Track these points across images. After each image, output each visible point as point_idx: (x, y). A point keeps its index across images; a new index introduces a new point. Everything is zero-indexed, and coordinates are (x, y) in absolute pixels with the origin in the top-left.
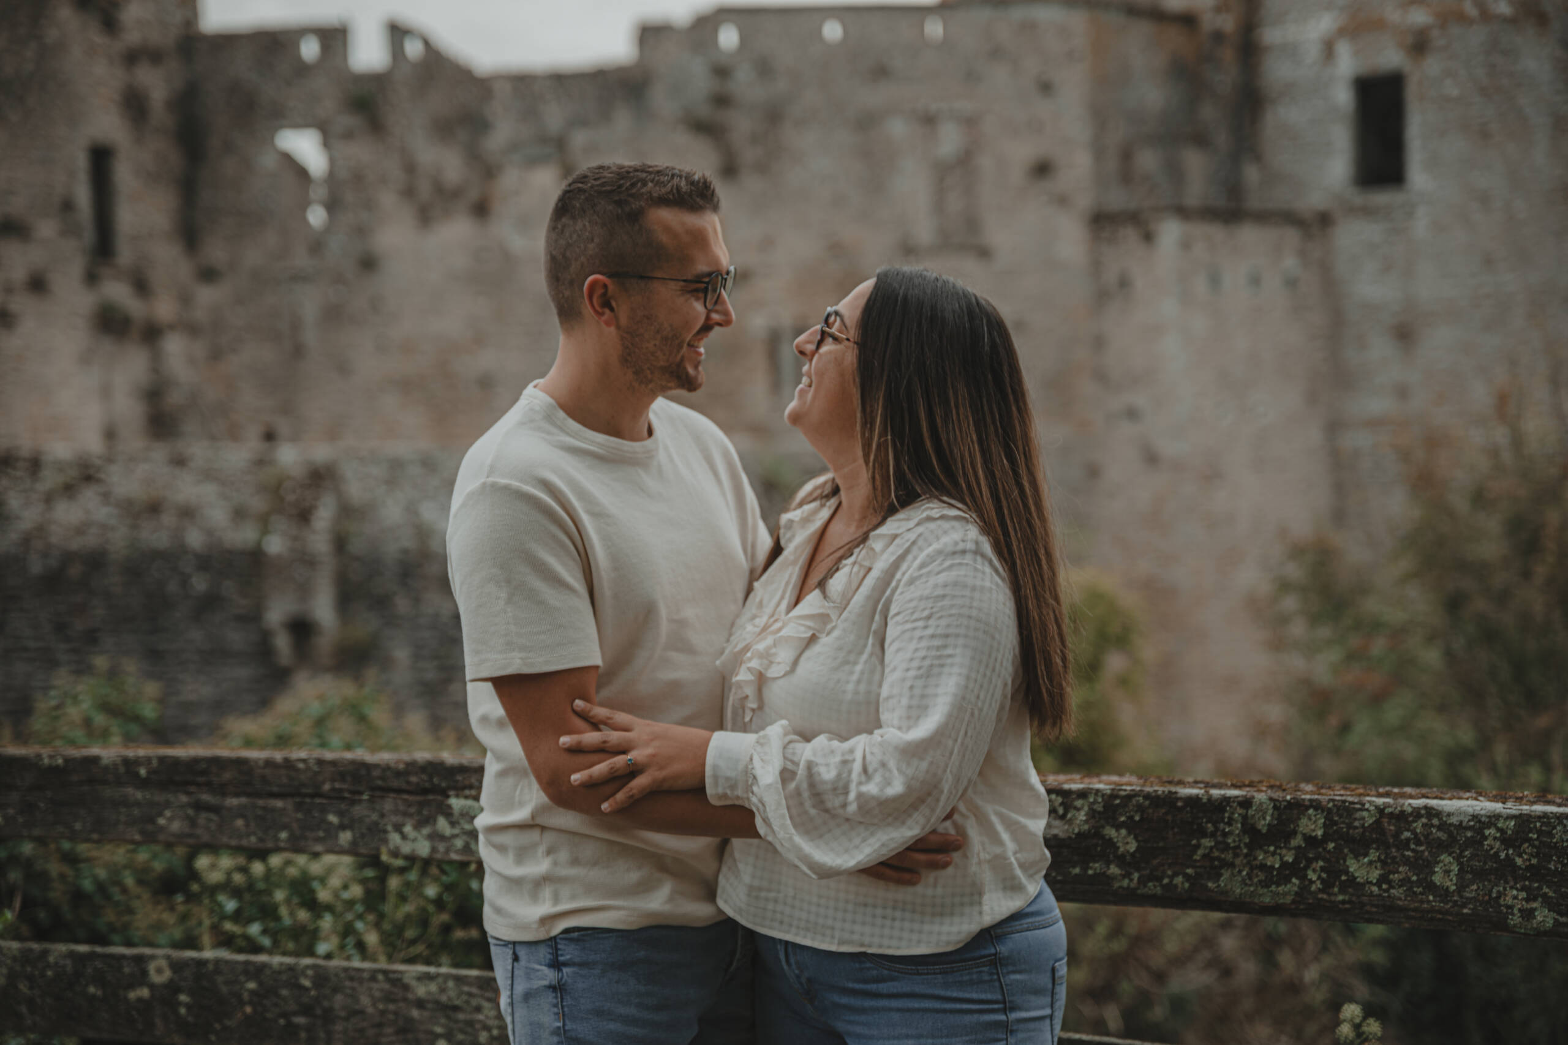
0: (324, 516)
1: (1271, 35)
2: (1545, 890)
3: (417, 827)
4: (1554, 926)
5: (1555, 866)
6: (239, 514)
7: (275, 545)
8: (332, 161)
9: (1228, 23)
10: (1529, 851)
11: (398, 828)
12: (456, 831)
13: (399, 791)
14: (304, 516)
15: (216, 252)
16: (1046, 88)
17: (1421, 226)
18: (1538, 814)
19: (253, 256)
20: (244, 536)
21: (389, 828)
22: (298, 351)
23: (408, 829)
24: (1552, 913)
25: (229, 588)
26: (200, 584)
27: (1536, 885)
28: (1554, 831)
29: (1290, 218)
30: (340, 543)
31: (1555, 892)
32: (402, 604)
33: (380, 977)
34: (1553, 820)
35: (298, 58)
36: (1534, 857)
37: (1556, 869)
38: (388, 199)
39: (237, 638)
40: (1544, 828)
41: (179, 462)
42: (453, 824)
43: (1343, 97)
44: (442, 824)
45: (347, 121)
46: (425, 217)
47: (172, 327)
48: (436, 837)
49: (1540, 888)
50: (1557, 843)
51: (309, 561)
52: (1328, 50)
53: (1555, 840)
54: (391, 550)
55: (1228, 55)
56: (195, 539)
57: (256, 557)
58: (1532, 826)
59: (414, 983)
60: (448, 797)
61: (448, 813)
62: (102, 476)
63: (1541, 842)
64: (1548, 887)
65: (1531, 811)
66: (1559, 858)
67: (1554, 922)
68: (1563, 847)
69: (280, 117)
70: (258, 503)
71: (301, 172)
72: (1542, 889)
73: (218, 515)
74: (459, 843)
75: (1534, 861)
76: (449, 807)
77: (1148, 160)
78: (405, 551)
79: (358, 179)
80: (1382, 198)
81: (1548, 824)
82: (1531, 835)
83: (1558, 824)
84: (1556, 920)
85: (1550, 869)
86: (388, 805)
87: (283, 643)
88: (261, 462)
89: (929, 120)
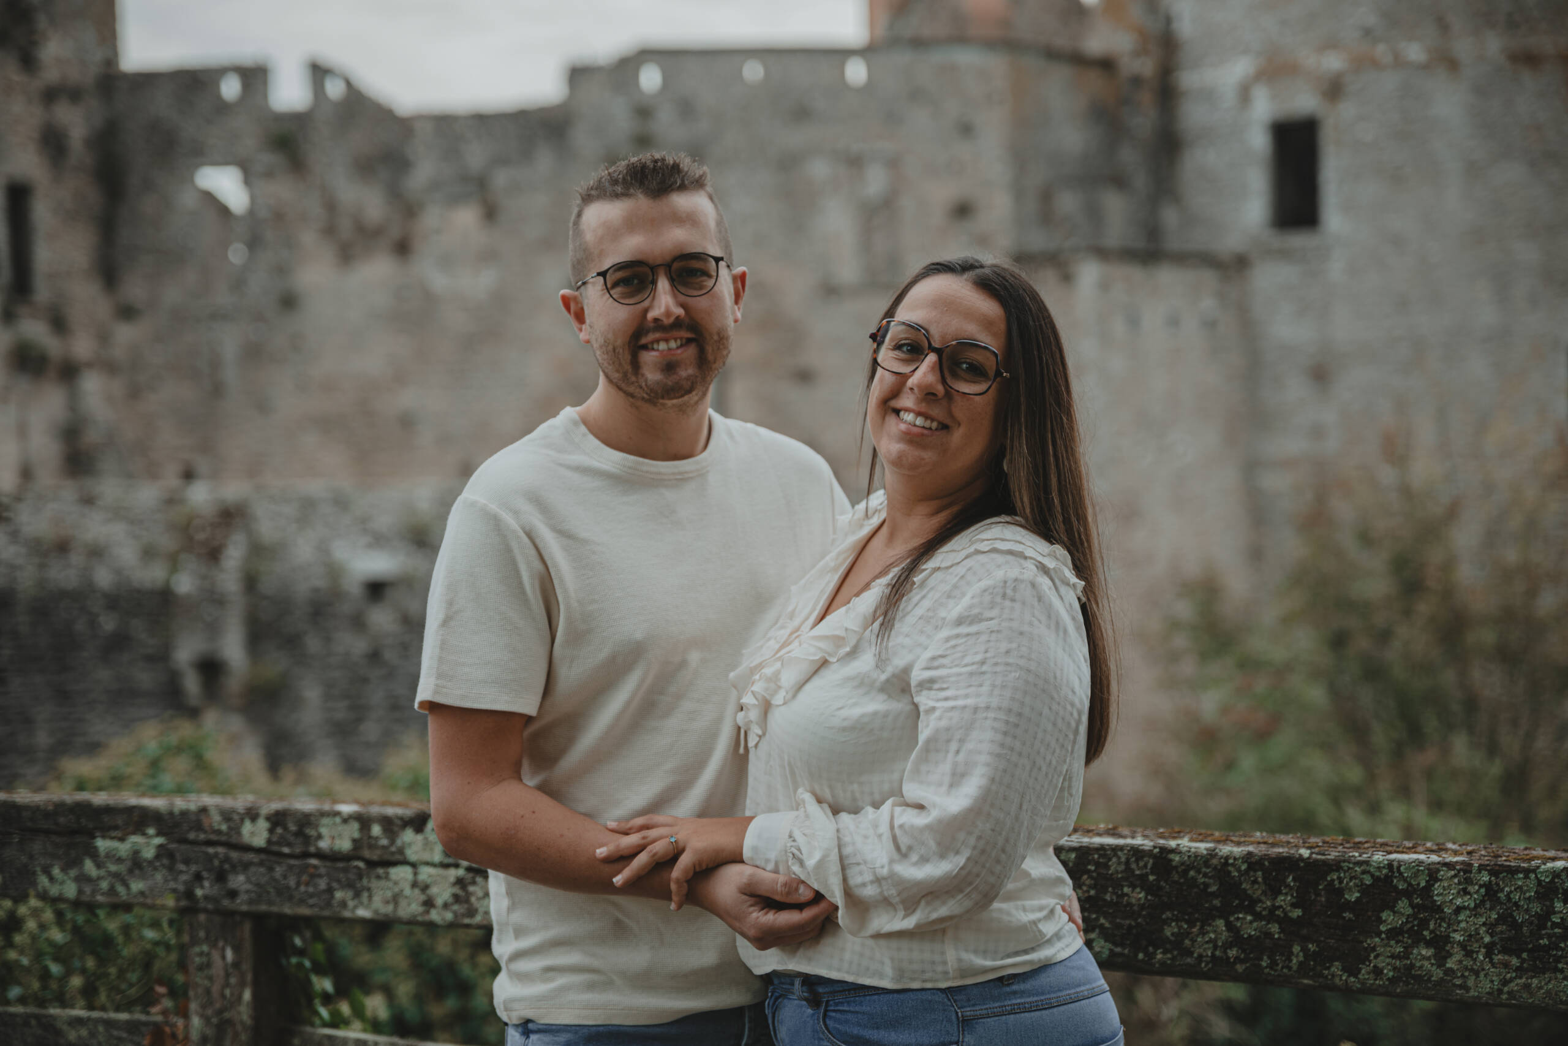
0: (234, 554)
1: (1189, 79)
2: (1102, 921)
3: (64, 870)
4: (1109, 956)
5: (1111, 897)
6: (149, 553)
7: (185, 584)
8: (253, 198)
9: (1146, 67)
10: (1088, 882)
11: (47, 871)
12: (102, 872)
13: (47, 832)
14: (213, 554)
15: (134, 289)
16: (966, 130)
17: (1336, 268)
18: (1096, 846)
19: (172, 294)
20: (153, 575)
21: (38, 869)
22: (217, 390)
23: (56, 871)
24: (1107, 944)
25: (138, 628)
26: (108, 624)
27: (1094, 916)
28: (1110, 863)
29: (1208, 260)
30: (250, 582)
31: (1110, 923)
32: (313, 644)
33: (33, 1022)
34: (1109, 852)
35: (218, 96)
36: (1093, 889)
37: (1112, 900)
38: (309, 238)
39: (145, 678)
40: (1101, 860)
41: (88, 501)
42: (99, 866)
43: (1259, 141)
44: (89, 866)
45: (267, 159)
46: (346, 255)
47: (90, 365)
48: (83, 879)
49: (1097, 919)
50: (1112, 874)
51: (218, 600)
52: (1244, 94)
53: (1110, 872)
54: (302, 589)
55: (1146, 99)
56: (103, 578)
57: (165, 597)
58: (1090, 858)
59: (65, 1027)
60: (94, 837)
61: (93, 854)
62: (11, 515)
63: (1099, 874)
64: (1105, 918)
65: (1091, 844)
66: (1114, 889)
67: (1110, 953)
68: (1118, 879)
69: (200, 155)
70: (167, 542)
71: (223, 211)
72: (1099, 920)
73: (127, 554)
74: (104, 885)
75: (1092, 892)
76: (96, 848)
77: (1068, 202)
78: (316, 590)
79: (278, 217)
80: (1298, 240)
81: (1104, 856)
82: (1089, 867)
83: (1114, 856)
84: (1111, 950)
85: (1105, 900)
86: (37, 846)
87: (192, 684)
88: (172, 501)
89: (855, 162)
